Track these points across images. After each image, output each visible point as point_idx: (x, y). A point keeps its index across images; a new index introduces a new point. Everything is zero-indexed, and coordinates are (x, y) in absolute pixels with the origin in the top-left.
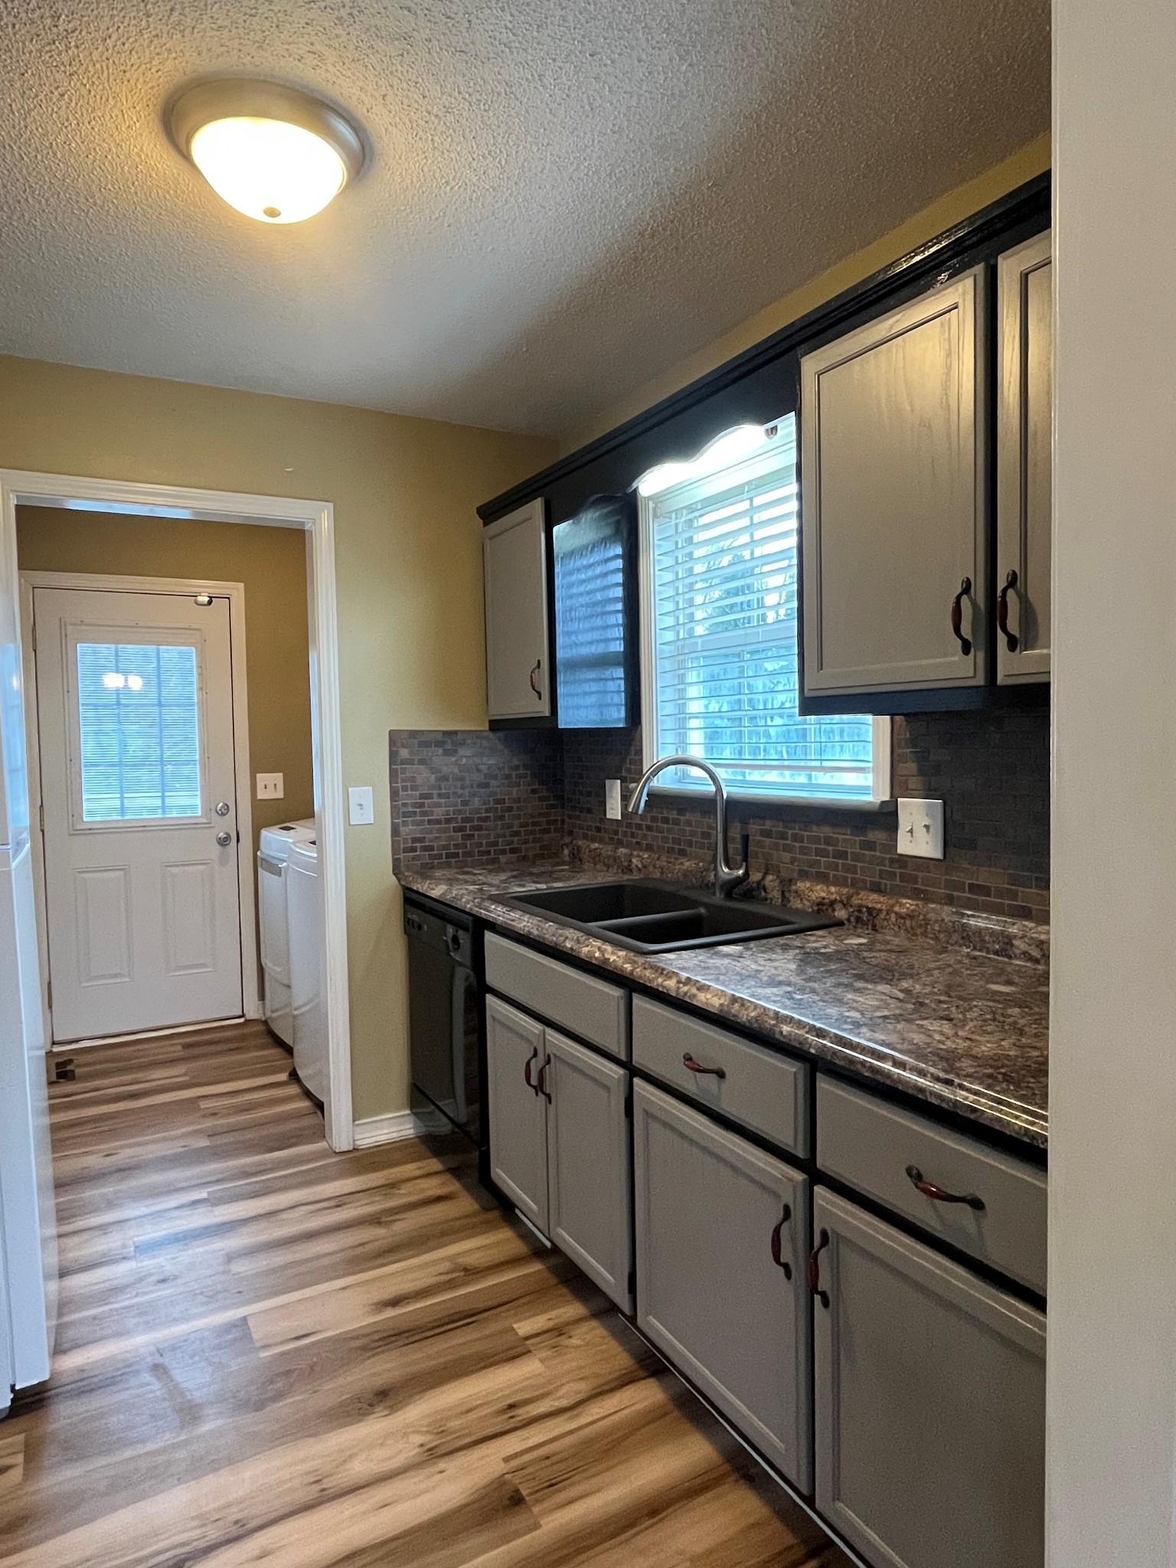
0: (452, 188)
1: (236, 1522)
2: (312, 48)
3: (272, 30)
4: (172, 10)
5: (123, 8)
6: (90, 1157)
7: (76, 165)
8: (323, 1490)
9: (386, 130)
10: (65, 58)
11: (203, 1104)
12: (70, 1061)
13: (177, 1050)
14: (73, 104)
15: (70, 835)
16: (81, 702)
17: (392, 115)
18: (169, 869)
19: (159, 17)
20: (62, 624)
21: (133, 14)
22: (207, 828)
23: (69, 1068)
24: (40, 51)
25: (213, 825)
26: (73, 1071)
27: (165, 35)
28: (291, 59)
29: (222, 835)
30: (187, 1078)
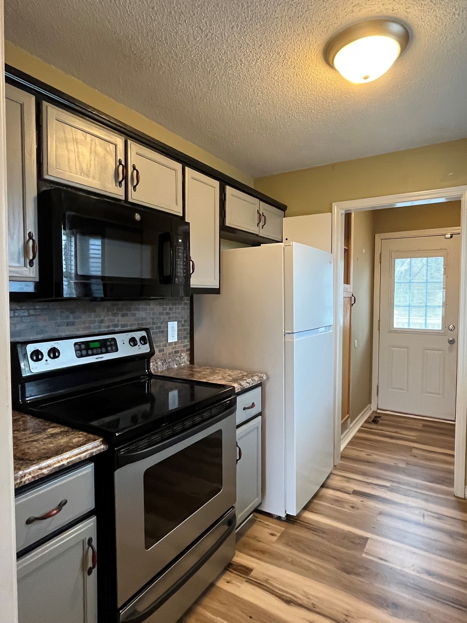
0: (459, 15)
1: (313, 604)
2: (354, 4)
3: (335, 9)
4: (303, 28)
5: (291, 38)
6: (362, 453)
7: (316, 93)
8: (346, 620)
9: (407, 12)
10: (289, 63)
11: (414, 451)
12: (380, 417)
13: (420, 426)
14: (301, 76)
15: (389, 332)
16: (395, 281)
17: (404, 5)
18: (426, 351)
19: (302, 33)
20: (390, 252)
21: (295, 38)
22: (443, 335)
23: (378, 419)
24: (282, 66)
25: (446, 334)
26: (378, 421)
27: (308, 37)
28: (350, 14)
29: (451, 339)
30: (415, 438)
